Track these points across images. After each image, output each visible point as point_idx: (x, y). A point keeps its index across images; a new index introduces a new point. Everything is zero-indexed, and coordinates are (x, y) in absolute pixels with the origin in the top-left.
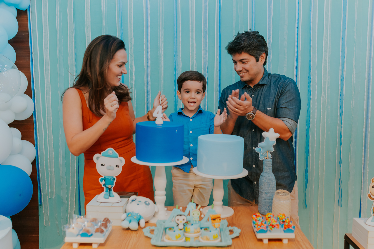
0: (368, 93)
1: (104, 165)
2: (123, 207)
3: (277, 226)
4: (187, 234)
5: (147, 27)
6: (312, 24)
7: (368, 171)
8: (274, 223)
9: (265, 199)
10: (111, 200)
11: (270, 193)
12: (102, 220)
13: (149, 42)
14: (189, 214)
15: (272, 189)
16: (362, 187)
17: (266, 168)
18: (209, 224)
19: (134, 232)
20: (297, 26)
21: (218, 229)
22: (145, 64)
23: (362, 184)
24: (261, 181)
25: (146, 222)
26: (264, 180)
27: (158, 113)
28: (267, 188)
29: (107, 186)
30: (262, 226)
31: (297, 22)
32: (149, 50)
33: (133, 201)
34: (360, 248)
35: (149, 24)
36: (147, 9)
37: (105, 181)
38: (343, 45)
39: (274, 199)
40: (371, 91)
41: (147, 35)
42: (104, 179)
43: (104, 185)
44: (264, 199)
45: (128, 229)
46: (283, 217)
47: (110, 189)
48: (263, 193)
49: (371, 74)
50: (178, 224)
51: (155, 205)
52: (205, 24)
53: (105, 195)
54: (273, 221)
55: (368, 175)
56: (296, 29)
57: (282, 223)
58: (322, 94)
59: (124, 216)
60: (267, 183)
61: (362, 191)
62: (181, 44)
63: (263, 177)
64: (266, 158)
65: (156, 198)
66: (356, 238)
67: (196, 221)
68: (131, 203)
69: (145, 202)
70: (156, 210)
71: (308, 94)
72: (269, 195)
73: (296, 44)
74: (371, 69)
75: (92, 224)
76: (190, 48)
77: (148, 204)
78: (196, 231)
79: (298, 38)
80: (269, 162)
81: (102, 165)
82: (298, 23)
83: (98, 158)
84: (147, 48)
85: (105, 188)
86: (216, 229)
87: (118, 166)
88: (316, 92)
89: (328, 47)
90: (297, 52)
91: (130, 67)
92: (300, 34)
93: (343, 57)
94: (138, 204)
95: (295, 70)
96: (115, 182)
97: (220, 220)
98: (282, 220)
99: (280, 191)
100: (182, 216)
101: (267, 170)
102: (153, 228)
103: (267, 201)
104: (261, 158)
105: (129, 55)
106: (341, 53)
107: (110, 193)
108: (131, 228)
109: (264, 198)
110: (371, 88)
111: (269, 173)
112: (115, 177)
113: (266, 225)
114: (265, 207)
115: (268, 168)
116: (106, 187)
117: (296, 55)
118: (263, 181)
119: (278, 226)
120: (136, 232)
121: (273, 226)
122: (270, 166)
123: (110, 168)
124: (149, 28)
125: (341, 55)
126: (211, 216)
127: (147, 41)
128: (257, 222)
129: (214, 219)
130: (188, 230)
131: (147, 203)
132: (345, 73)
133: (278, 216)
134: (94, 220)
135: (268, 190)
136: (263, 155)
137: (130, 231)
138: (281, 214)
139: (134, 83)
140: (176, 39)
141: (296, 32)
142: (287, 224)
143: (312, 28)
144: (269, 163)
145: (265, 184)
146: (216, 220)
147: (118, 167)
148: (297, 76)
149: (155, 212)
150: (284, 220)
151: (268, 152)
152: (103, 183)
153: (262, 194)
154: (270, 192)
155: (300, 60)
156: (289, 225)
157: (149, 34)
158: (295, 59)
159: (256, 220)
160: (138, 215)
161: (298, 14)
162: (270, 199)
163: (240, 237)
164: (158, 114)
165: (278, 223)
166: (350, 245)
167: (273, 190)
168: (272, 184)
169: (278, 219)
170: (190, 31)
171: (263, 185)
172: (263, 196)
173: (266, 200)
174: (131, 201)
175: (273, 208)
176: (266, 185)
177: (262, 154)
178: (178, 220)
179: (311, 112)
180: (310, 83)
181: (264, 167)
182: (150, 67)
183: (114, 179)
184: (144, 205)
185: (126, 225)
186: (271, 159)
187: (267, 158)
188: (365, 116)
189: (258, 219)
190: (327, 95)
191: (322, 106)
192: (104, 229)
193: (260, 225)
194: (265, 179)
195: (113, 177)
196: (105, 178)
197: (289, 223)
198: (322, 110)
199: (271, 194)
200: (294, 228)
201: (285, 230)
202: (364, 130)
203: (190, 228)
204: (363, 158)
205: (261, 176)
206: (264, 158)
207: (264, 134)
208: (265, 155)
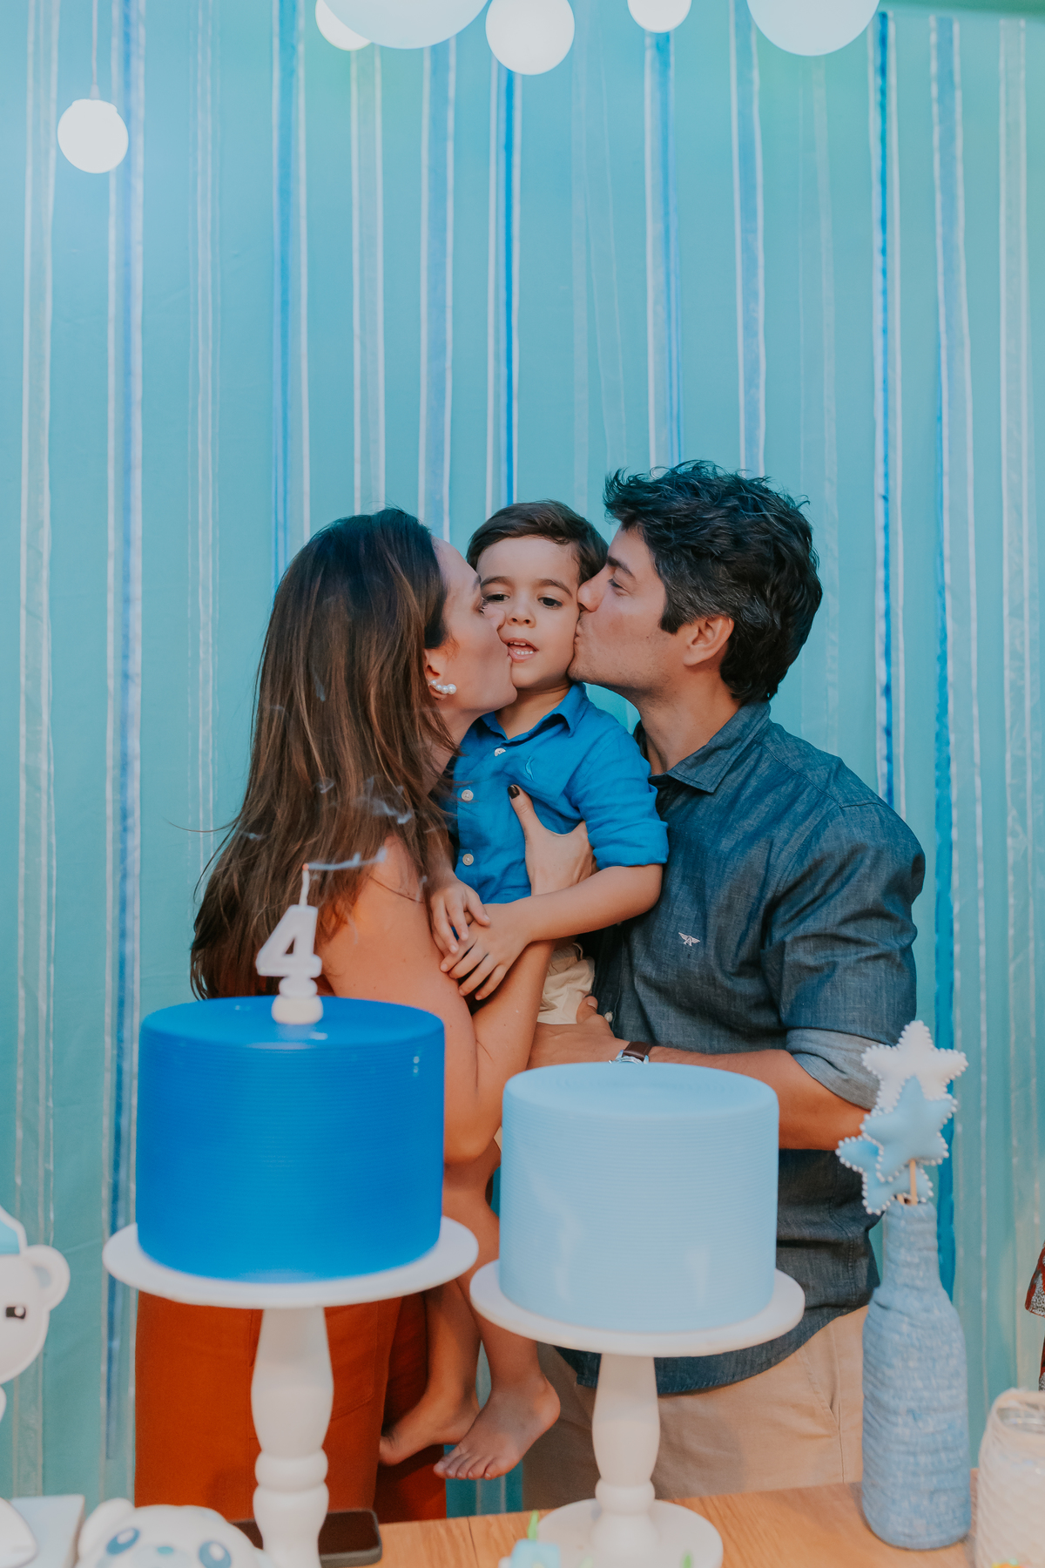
5: (126, 471)
6: (946, 480)
9: (908, 1453)
11: (935, 1410)
13: (137, 544)
15: (950, 1387)
17: (909, 1259)
20: (881, 489)
22: (111, 666)
24: (880, 1337)
26: (901, 1333)
27: (290, 950)
28: (919, 1384)
31: (880, 468)
32: (137, 589)
33: (115, 1548)
36: (126, 372)
41: (126, 509)
44: (904, 1448)
48: (896, 1413)
56: (880, 504)
58: (1010, 819)
60: (920, 1348)
63: (891, 1314)
64: (901, 1199)
69: (203, 1552)
71: (937, 818)
72: (931, 1424)
73: (881, 574)
79: (887, 548)
80: (921, 1220)
82: (886, 475)
84: (126, 578)
88: (979, 810)
89: (1026, 594)
90: (887, 614)
91: (23, 679)
92: (898, 526)
95: (881, 702)
99: (1013, 1398)
101: (910, 1271)
103: (923, 1459)
104: (873, 1200)
105: (23, 613)
109: (905, 1444)
111: (923, 1290)
114: (913, 1499)
115: (916, 1260)
117: (881, 627)
118: (896, 1337)
122: (927, 1248)
124: (137, 476)
127: (127, 542)
131: (217, 1553)
135: (926, 1394)
136: (884, 1184)
139: (44, 767)
141: (880, 520)
144: (919, 1226)
145: (904, 1358)
148: (888, 732)
151: (913, 1165)
153: (895, 1417)
154: (935, 1404)
155: (902, 656)
158: (879, 648)
162: (936, 1451)
168: (947, 1357)
173: (914, 1454)
174: (101, 1551)
176: (911, 1364)
177: (885, 1175)
179: (956, 908)
180: (943, 764)
181: (893, 1254)
182: (138, 680)
186: (932, 1206)
190: (1030, 822)
191: (1011, 878)
194: (905, 1328)
198: (1011, 901)
199: (942, 1416)
206: (890, 1201)
207: (876, 1058)
208: (902, 1182)
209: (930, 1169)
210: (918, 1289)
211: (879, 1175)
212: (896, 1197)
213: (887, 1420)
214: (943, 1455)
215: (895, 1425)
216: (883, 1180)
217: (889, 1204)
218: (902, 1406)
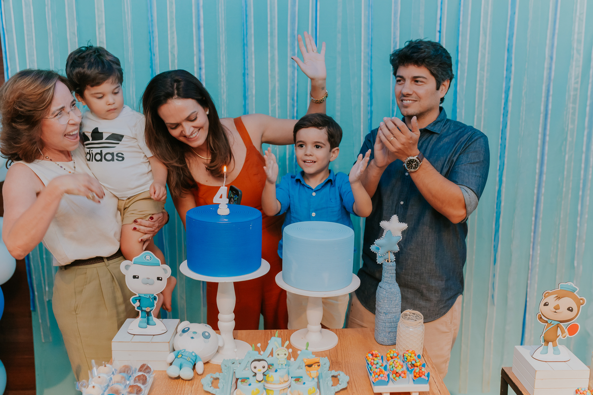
0: (544, 135)
1: (138, 278)
2: (169, 342)
3: (403, 375)
4: (268, 386)
5: (199, 28)
6: (461, 25)
7: (539, 252)
8: (399, 370)
10: (150, 330)
11: (391, 313)
12: (138, 368)
13: (203, 51)
14: (272, 354)
15: (395, 307)
16: (529, 275)
17: (387, 276)
18: (302, 372)
19: (187, 382)
20: (438, 29)
21: (316, 380)
23: (530, 271)
25: (206, 363)
27: (221, 197)
28: (387, 306)
29: (143, 309)
30: (382, 375)
31: (438, 22)
32: (203, 65)
33: (184, 331)
34: (523, 392)
35: (202, 22)
37: (139, 301)
38: (509, 59)
39: (399, 324)
40: (548, 132)
41: (199, 40)
42: (139, 298)
43: (139, 307)
44: (382, 322)
45: (179, 378)
46: (413, 355)
47: (148, 314)
49: (550, 106)
50: (256, 374)
52: (293, 23)
53: (140, 322)
54: (398, 364)
55: (538, 259)
56: (438, 34)
57: (410, 366)
59: (172, 356)
60: (388, 298)
61: (529, 282)
62: (253, 57)
63: (381, 289)
64: (386, 260)
65: (220, 324)
66: (517, 376)
67: (282, 364)
68: (181, 335)
69: (204, 334)
72: (390, 316)
74: (550, 99)
75: (122, 377)
76: (269, 62)
77: (208, 337)
78: (283, 381)
80: (390, 266)
81: (134, 277)
82: (440, 24)
83: (127, 267)
84: (200, 62)
85: (140, 311)
86: (313, 378)
87: (160, 278)
89: (486, 63)
93: (508, 79)
94: (193, 337)
96: (156, 302)
97: (319, 366)
98: (410, 363)
99: (408, 312)
100: (262, 362)
101: (388, 279)
102: (217, 375)
103: (387, 324)
104: (379, 260)
106: (505, 72)
107: (148, 320)
108: (182, 376)
109: (383, 320)
110: (548, 127)
111: (390, 284)
112: (155, 295)
113: (386, 373)
114: (384, 333)
115: (389, 276)
116: (142, 311)
119: (405, 374)
120: (190, 382)
121: (398, 375)
122: (393, 274)
123: (147, 282)
124: (202, 30)
125: (505, 76)
126: (305, 361)
127: (200, 50)
128: (374, 366)
129: (310, 366)
130: (270, 379)
131: (207, 334)
132: (510, 104)
133: (404, 355)
134: (126, 370)
135: (389, 309)
136: (382, 256)
137: (180, 380)
138: (410, 351)
140: (245, 47)
142: (417, 370)
143: (460, 33)
144: (390, 268)
145: (384, 300)
146: (313, 366)
147: (161, 280)
150: (413, 362)
151: (389, 252)
152: (138, 304)
153: (380, 314)
154: (391, 311)
156: (421, 372)
157: (202, 39)
159: (372, 364)
160: (193, 354)
161: (441, 9)
163: (348, 388)
165: (405, 368)
166: (509, 386)
167: (397, 309)
168: (395, 300)
169: (405, 359)
170: (269, 34)
171: (382, 301)
172: (381, 317)
173: (385, 323)
174: (181, 332)
175: (397, 336)
177: (382, 254)
178: (255, 368)
181: (383, 274)
183: (155, 298)
184: (202, 338)
185: (174, 371)
187: (388, 261)
188: (537, 171)
189: (375, 362)
192: (142, 387)
193: (378, 374)
194: (384, 293)
195: (153, 295)
196: (139, 296)
197: (420, 369)
199: (393, 314)
200: (428, 376)
201: (415, 379)
202: (536, 191)
203: (273, 376)
204: (532, 234)
207: (383, 224)
208: (386, 256)
209: (394, 253)
211: (380, 254)
214: (392, 324)
217: (383, 262)
218: (383, 311)
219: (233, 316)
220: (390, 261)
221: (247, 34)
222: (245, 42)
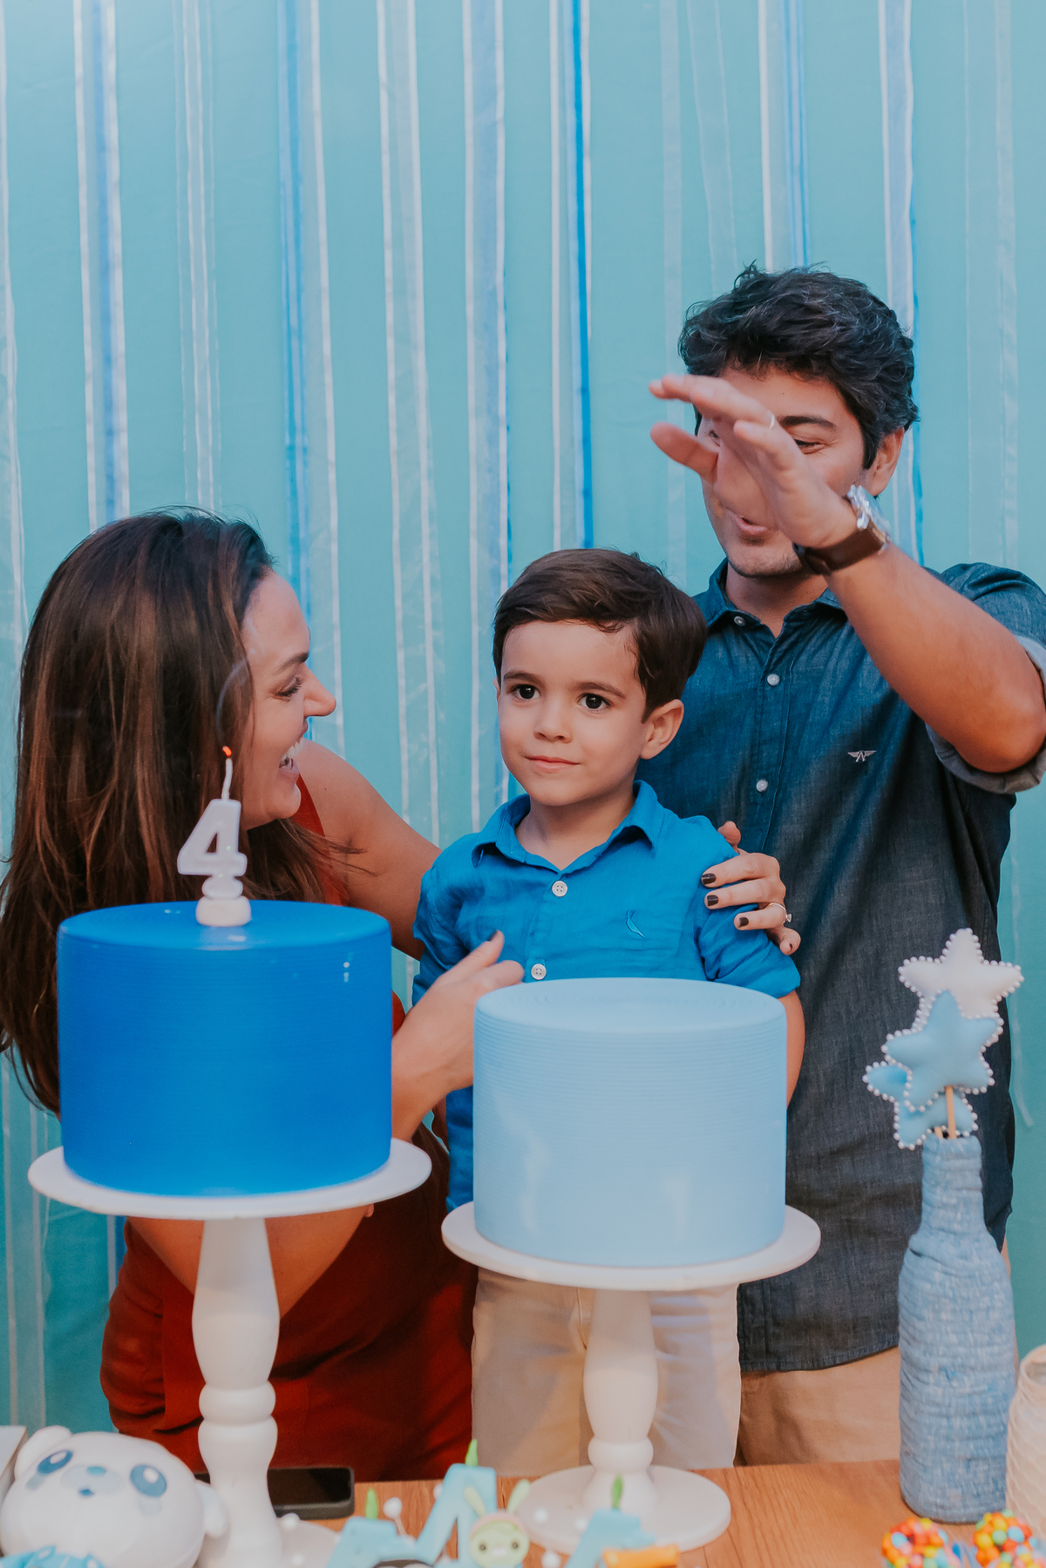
9: (940, 1415)
11: (973, 1369)
15: (990, 1344)
17: (945, 1200)
24: (912, 1286)
26: (932, 1283)
27: (211, 853)
28: (953, 1339)
33: (46, 1467)
44: (934, 1410)
48: (927, 1371)
51: (200, 1485)
60: (954, 1300)
62: (328, 379)
63: (923, 1262)
64: (939, 1131)
65: (210, 1438)
68: (32, 1485)
69: (136, 1475)
70: (213, 1524)
72: (967, 1384)
76: (392, 400)
77: (157, 1489)
80: (959, 1156)
94: (86, 1492)
101: (951, 1214)
103: (957, 1422)
104: (907, 1134)
109: (937, 1405)
111: (964, 1235)
114: (947, 1466)
115: (954, 1201)
118: (928, 1286)
122: (968, 1189)
131: (151, 1476)
135: (961, 1350)
136: (918, 1113)
140: (295, 344)
144: (958, 1164)
145: (938, 1311)
149: (207, 1538)
151: (950, 1091)
153: (923, 1377)
154: (972, 1362)
162: (974, 1414)
164: (211, 857)
167: (996, 1349)
168: (988, 1309)
171: (928, 1314)
172: (930, 1389)
173: (948, 1417)
174: (33, 1471)
175: (1010, 1476)
176: (944, 1316)
177: (916, 1104)
181: (926, 1194)
184: (129, 1492)
186: (975, 1140)
187: (946, 1135)
194: (938, 1276)
199: (982, 1375)
205: (909, 1257)
206: (926, 1134)
207: (915, 972)
208: (938, 1112)
209: (971, 1098)
210: (955, 1234)
211: (907, 1103)
212: (933, 1130)
213: (918, 1379)
214: (982, 1419)
215: (927, 1384)
216: (912, 1109)
217: (924, 1137)
218: (934, 1363)
219: (266, 1397)
220: (954, 1133)
221: (299, 289)
222: (294, 322)
